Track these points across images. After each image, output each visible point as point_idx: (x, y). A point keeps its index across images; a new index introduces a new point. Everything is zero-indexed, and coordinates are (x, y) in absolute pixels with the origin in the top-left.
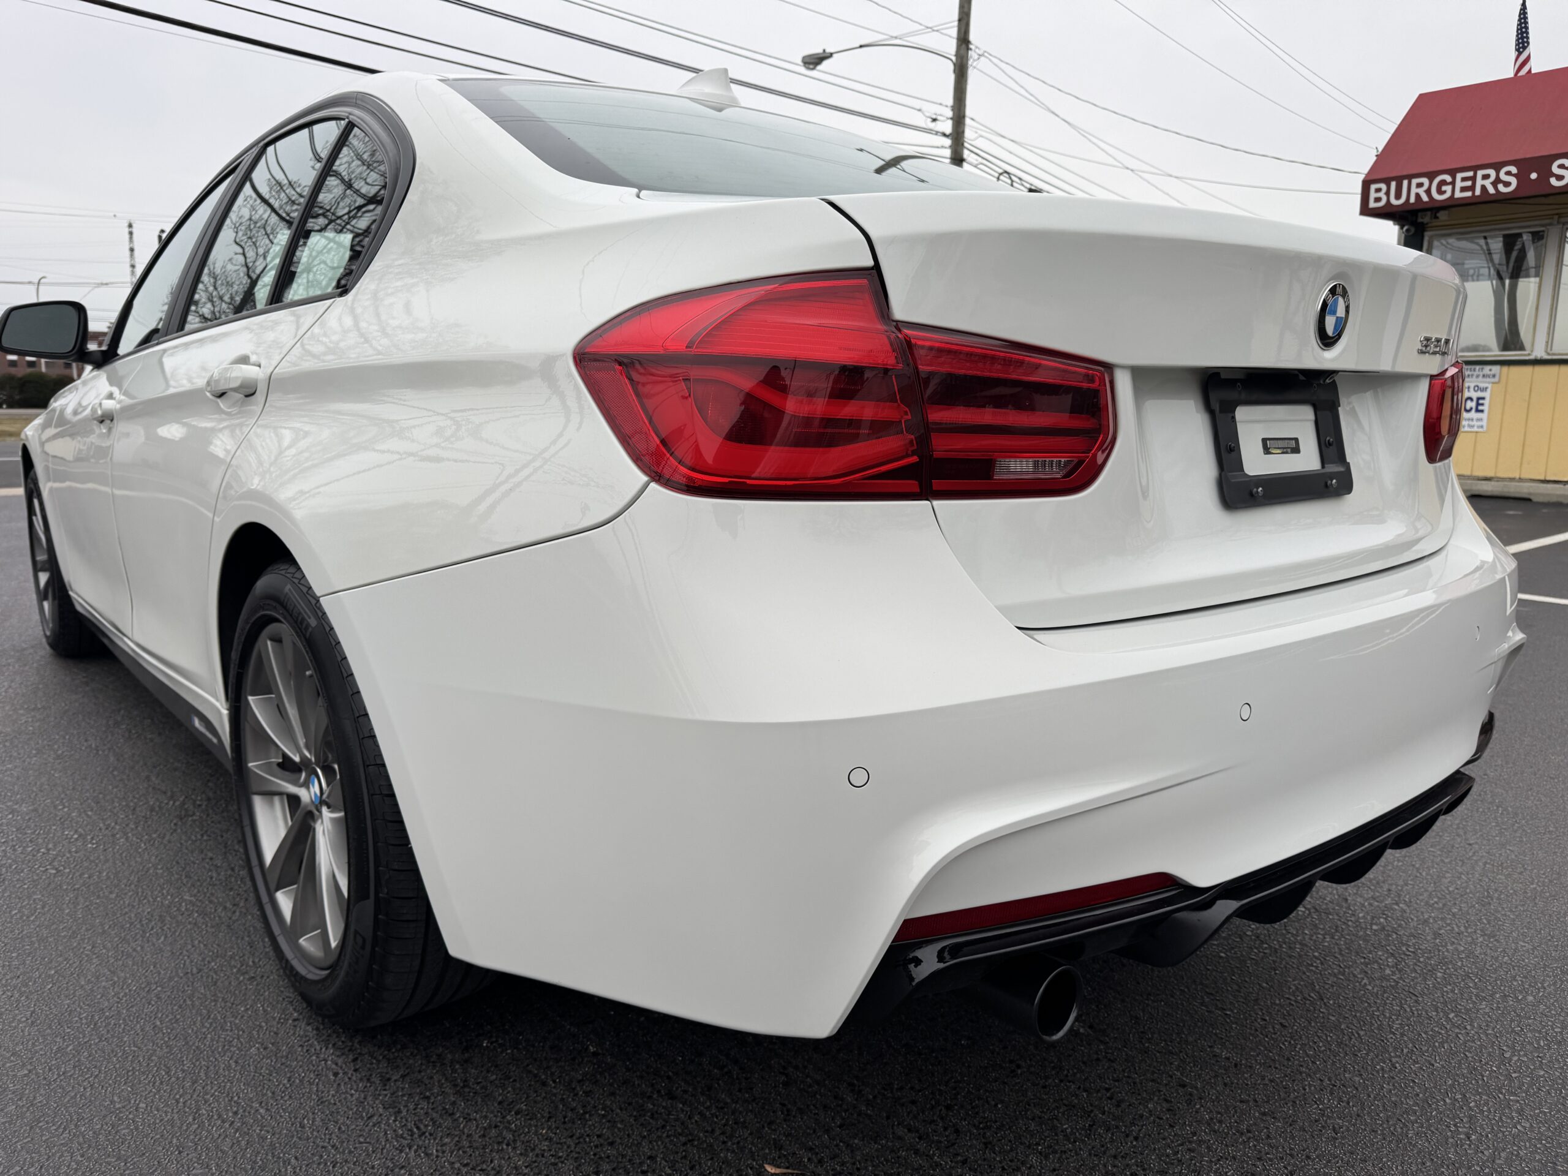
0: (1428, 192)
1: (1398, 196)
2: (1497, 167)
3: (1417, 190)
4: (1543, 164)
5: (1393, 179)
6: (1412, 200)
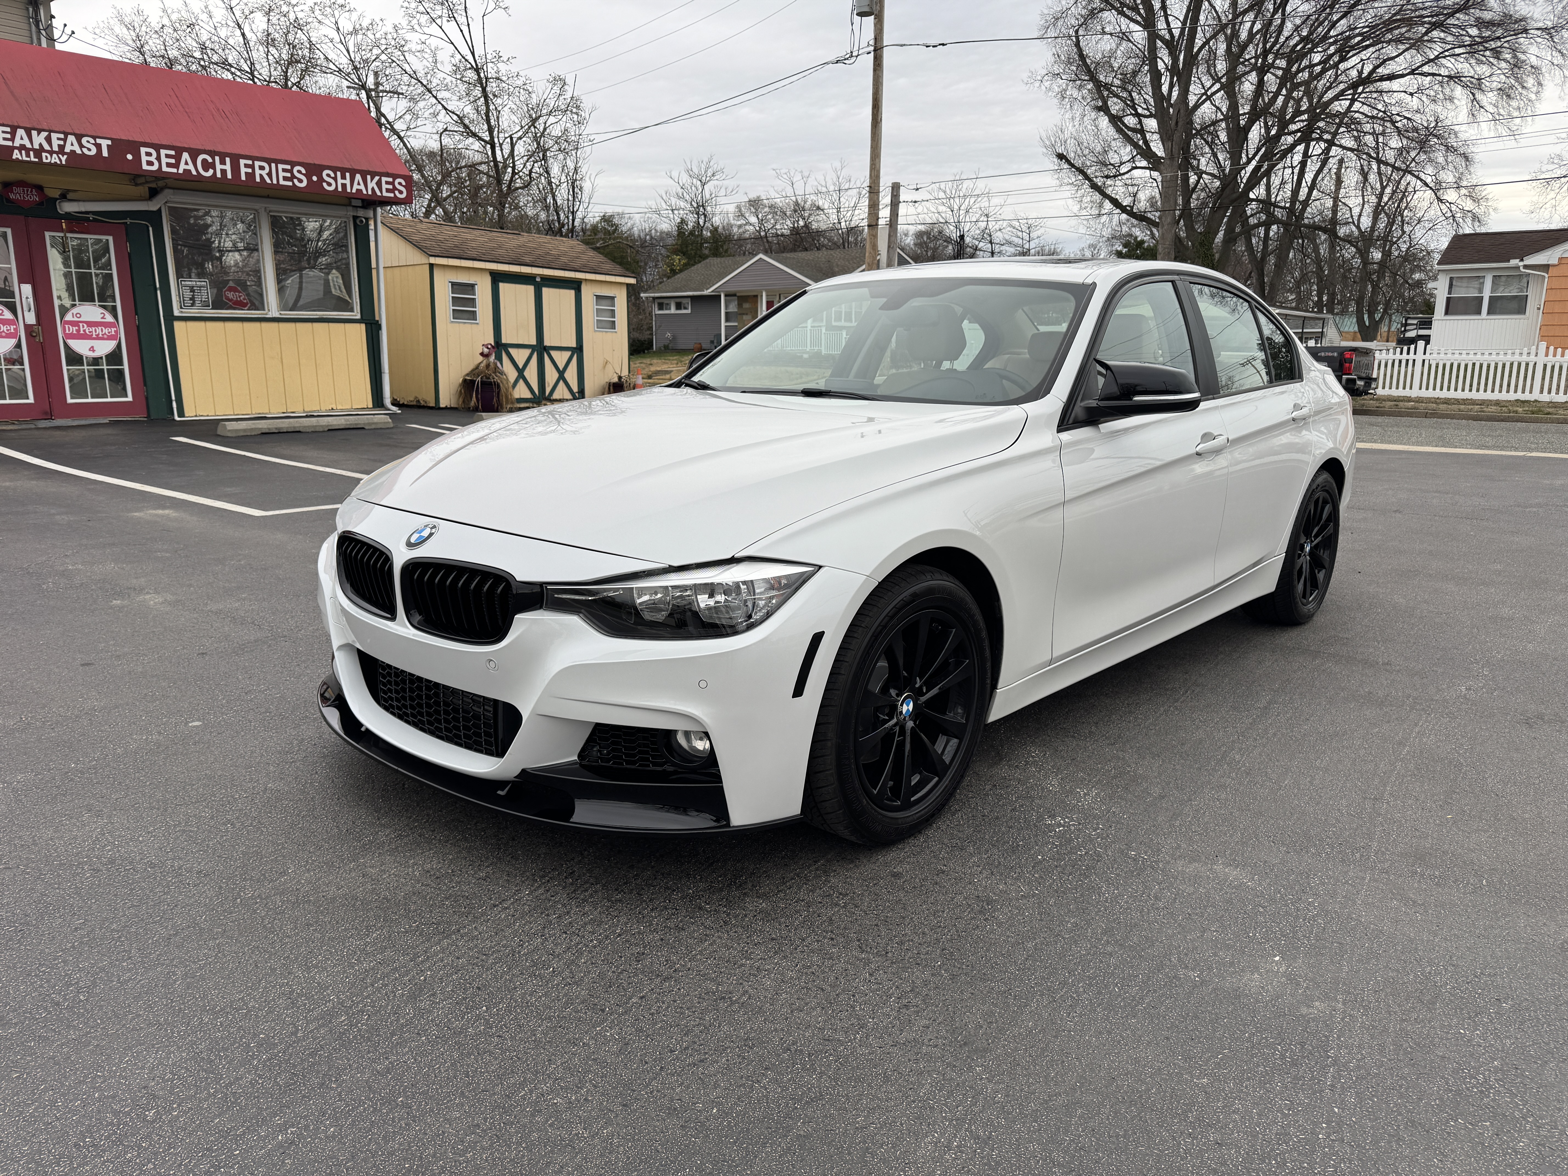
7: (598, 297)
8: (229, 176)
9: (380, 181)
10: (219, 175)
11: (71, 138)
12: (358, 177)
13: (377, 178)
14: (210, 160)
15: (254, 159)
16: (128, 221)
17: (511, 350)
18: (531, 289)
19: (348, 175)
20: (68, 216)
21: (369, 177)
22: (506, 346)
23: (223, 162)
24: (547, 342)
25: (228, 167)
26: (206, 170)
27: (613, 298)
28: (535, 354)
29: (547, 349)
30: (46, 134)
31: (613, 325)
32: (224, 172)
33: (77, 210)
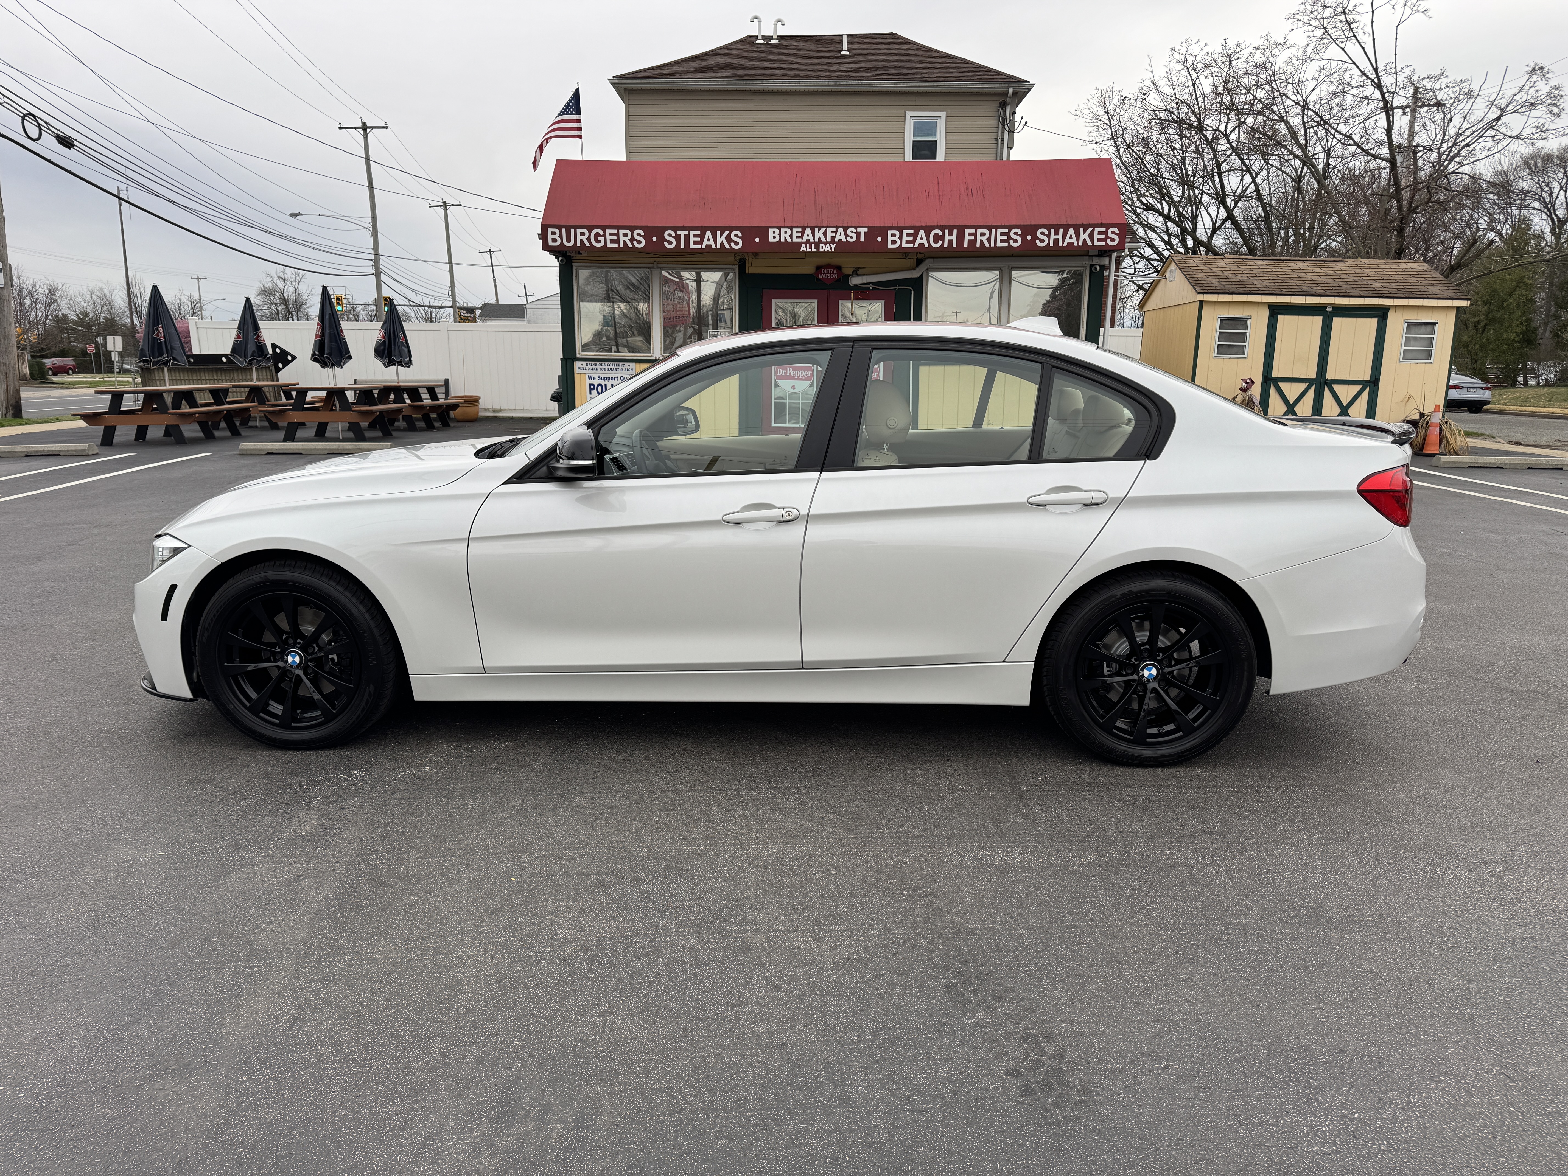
0: (589, 239)
1: (569, 240)
2: (632, 229)
3: (581, 237)
4: (659, 231)
5: (564, 226)
6: (579, 244)
7: (1410, 325)
8: (954, 245)
9: (1093, 232)
10: (946, 245)
11: (841, 230)
12: (1071, 231)
13: (1090, 230)
14: (940, 233)
15: (976, 227)
16: (897, 287)
17: (1281, 385)
18: (1318, 320)
19: (1061, 230)
20: (856, 288)
21: (1082, 230)
22: (1276, 381)
23: (951, 234)
24: (1329, 376)
25: (954, 238)
26: (936, 242)
27: (1433, 325)
28: (1313, 388)
29: (1330, 384)
30: (825, 229)
31: (1428, 355)
32: (950, 242)
33: (861, 282)
